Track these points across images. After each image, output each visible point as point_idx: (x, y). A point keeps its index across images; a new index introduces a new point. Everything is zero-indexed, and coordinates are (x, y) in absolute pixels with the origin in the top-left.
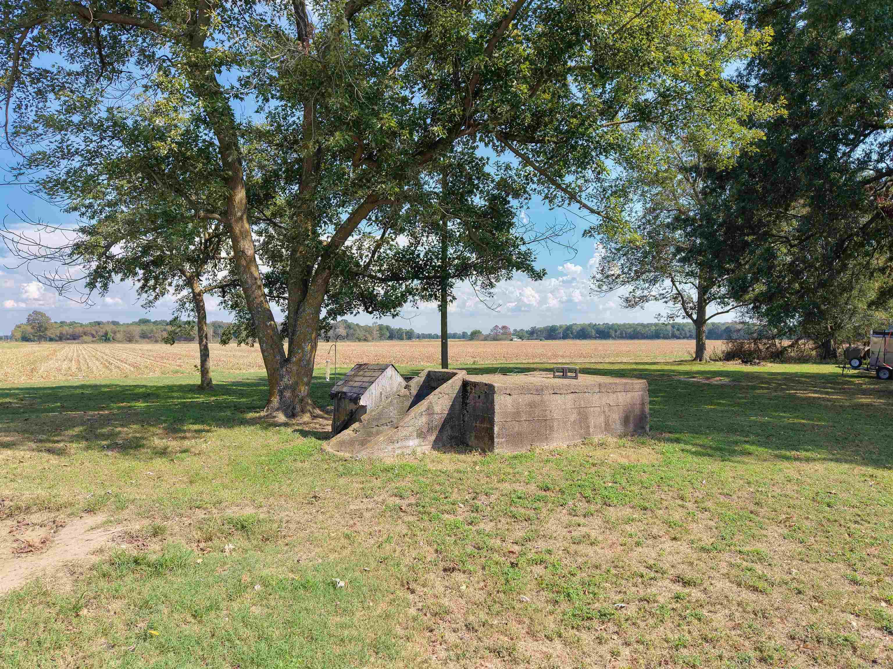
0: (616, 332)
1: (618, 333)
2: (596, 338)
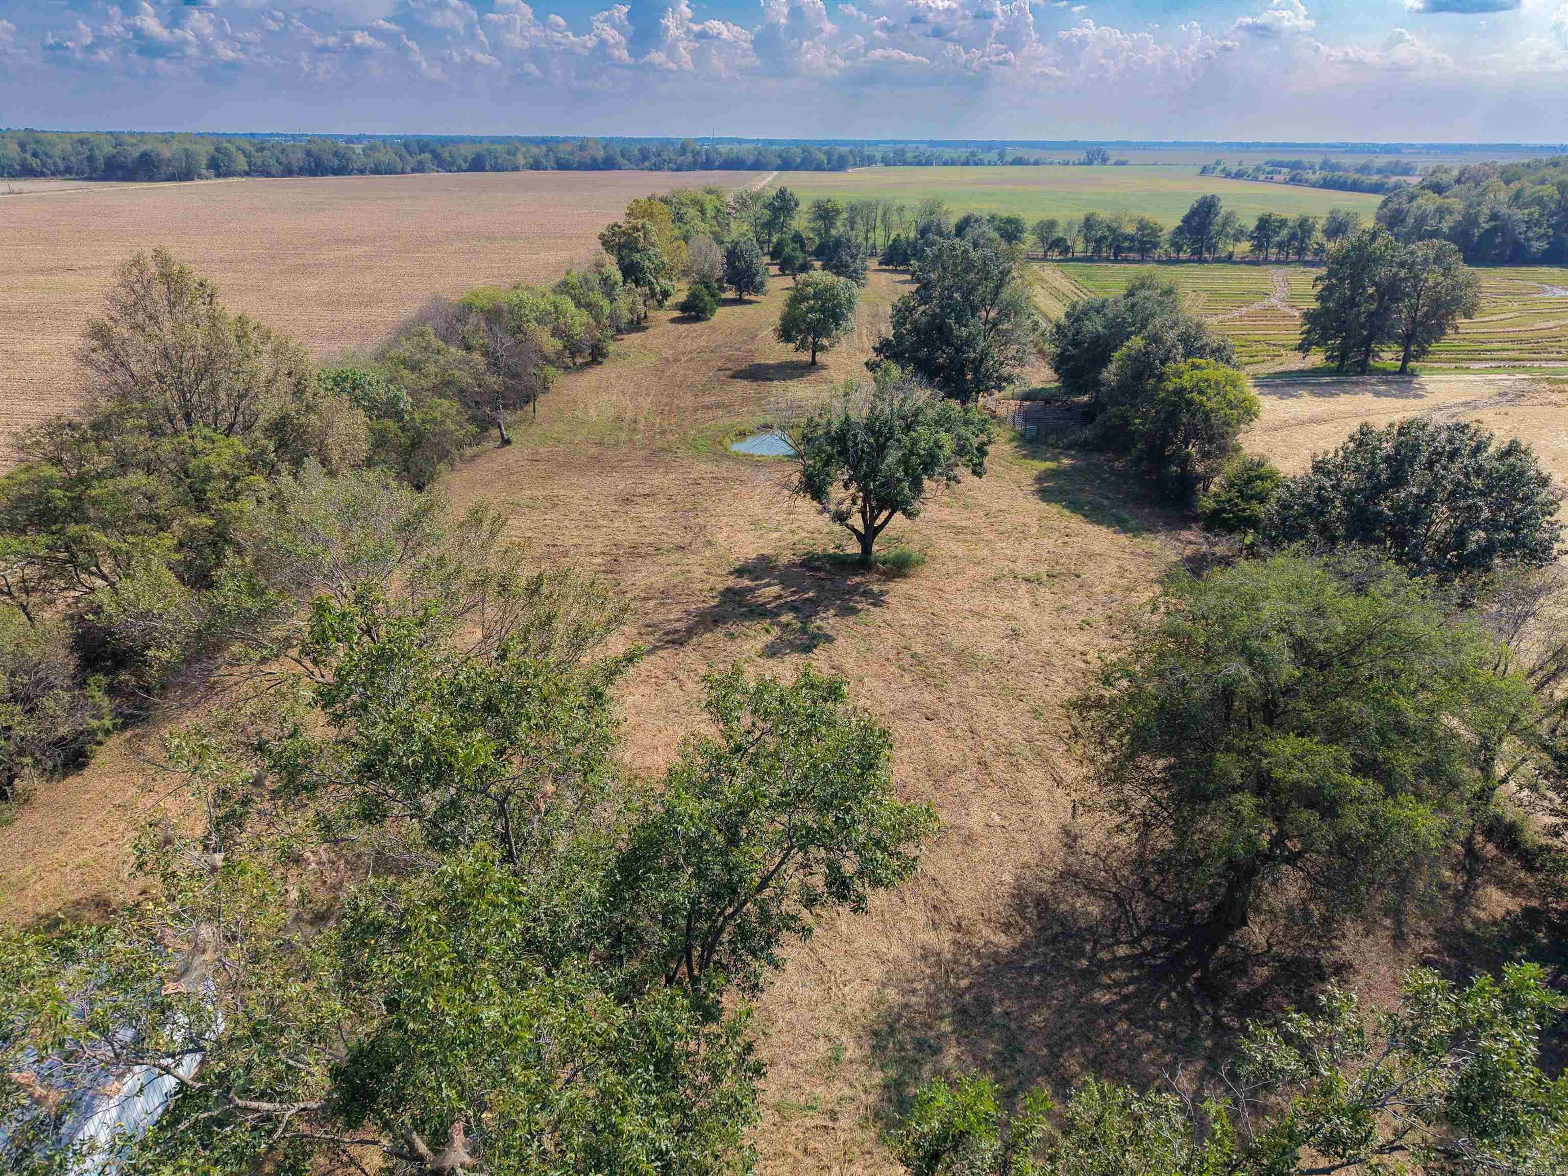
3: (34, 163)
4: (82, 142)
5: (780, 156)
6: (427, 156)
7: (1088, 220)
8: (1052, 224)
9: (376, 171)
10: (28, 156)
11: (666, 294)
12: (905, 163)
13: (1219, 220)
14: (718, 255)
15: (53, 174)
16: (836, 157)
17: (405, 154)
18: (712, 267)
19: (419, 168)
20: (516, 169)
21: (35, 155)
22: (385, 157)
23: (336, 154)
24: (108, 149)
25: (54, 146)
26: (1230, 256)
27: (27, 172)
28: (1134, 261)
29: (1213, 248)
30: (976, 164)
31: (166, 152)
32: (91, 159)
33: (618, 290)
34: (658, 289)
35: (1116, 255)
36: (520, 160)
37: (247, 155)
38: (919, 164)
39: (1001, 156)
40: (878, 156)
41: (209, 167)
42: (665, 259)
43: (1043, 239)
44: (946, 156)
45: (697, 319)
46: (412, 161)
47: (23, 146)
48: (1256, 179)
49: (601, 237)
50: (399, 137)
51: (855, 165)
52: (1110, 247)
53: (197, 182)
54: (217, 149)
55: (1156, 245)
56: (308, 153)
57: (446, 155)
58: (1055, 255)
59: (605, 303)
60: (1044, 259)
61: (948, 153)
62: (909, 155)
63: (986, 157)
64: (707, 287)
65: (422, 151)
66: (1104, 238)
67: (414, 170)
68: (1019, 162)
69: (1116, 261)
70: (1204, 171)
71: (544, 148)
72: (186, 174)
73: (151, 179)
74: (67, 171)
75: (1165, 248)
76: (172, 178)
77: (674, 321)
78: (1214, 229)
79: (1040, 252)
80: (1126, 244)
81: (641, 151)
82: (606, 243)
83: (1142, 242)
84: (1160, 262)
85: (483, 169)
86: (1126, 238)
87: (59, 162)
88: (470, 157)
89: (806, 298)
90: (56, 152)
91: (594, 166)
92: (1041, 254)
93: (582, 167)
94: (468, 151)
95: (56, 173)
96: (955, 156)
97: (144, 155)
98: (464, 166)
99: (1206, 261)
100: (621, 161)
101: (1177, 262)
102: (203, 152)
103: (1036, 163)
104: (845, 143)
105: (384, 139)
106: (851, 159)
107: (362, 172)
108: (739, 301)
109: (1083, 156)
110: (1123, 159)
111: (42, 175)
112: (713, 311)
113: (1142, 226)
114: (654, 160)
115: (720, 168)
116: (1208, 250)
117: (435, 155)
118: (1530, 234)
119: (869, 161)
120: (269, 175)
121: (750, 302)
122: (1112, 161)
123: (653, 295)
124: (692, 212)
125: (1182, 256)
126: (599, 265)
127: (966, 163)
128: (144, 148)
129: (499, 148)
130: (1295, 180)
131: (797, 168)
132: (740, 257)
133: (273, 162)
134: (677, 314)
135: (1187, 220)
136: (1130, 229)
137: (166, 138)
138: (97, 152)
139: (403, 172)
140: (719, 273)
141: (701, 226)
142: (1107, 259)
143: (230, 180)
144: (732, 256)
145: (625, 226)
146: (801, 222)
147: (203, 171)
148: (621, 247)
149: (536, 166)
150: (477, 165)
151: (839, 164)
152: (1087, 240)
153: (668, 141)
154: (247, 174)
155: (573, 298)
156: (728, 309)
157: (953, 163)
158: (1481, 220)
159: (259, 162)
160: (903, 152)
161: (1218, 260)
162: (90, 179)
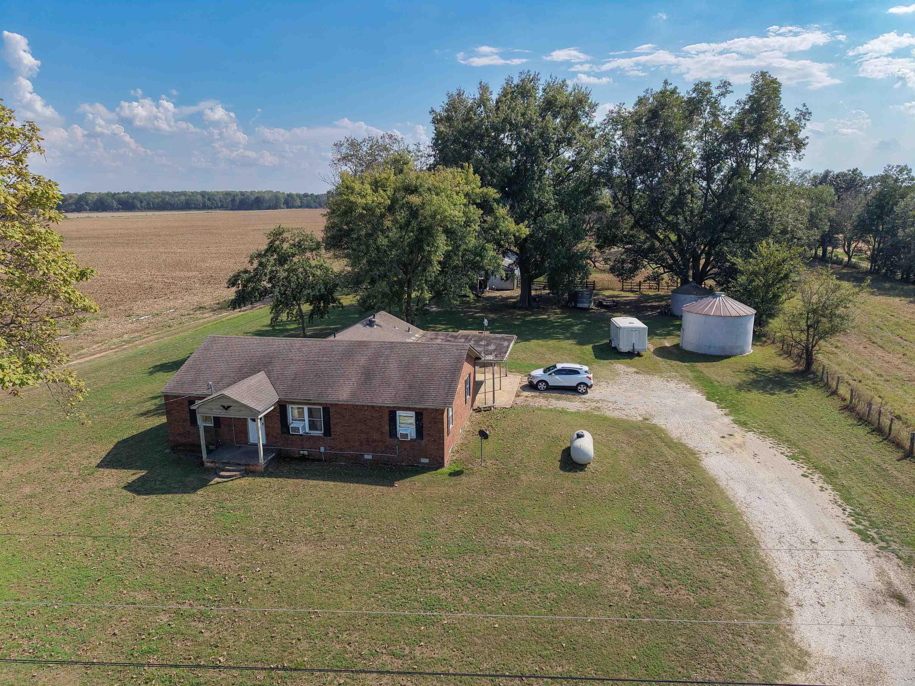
0: (141, 202)
1: (144, 203)
2: (118, 210)
3: (208, 203)
31: (267, 196)
32: (232, 201)
41: (284, 204)
53: (279, 210)
73: (259, 209)
74: (223, 207)
76: (269, 208)
87: (219, 203)
95: (217, 208)
97: (257, 198)
102: (283, 196)
111: (211, 208)
128: (257, 195)
133: (311, 202)
138: (236, 198)
143: (292, 210)
147: (282, 206)
154: (300, 207)
159: (306, 202)
162: (232, 209)
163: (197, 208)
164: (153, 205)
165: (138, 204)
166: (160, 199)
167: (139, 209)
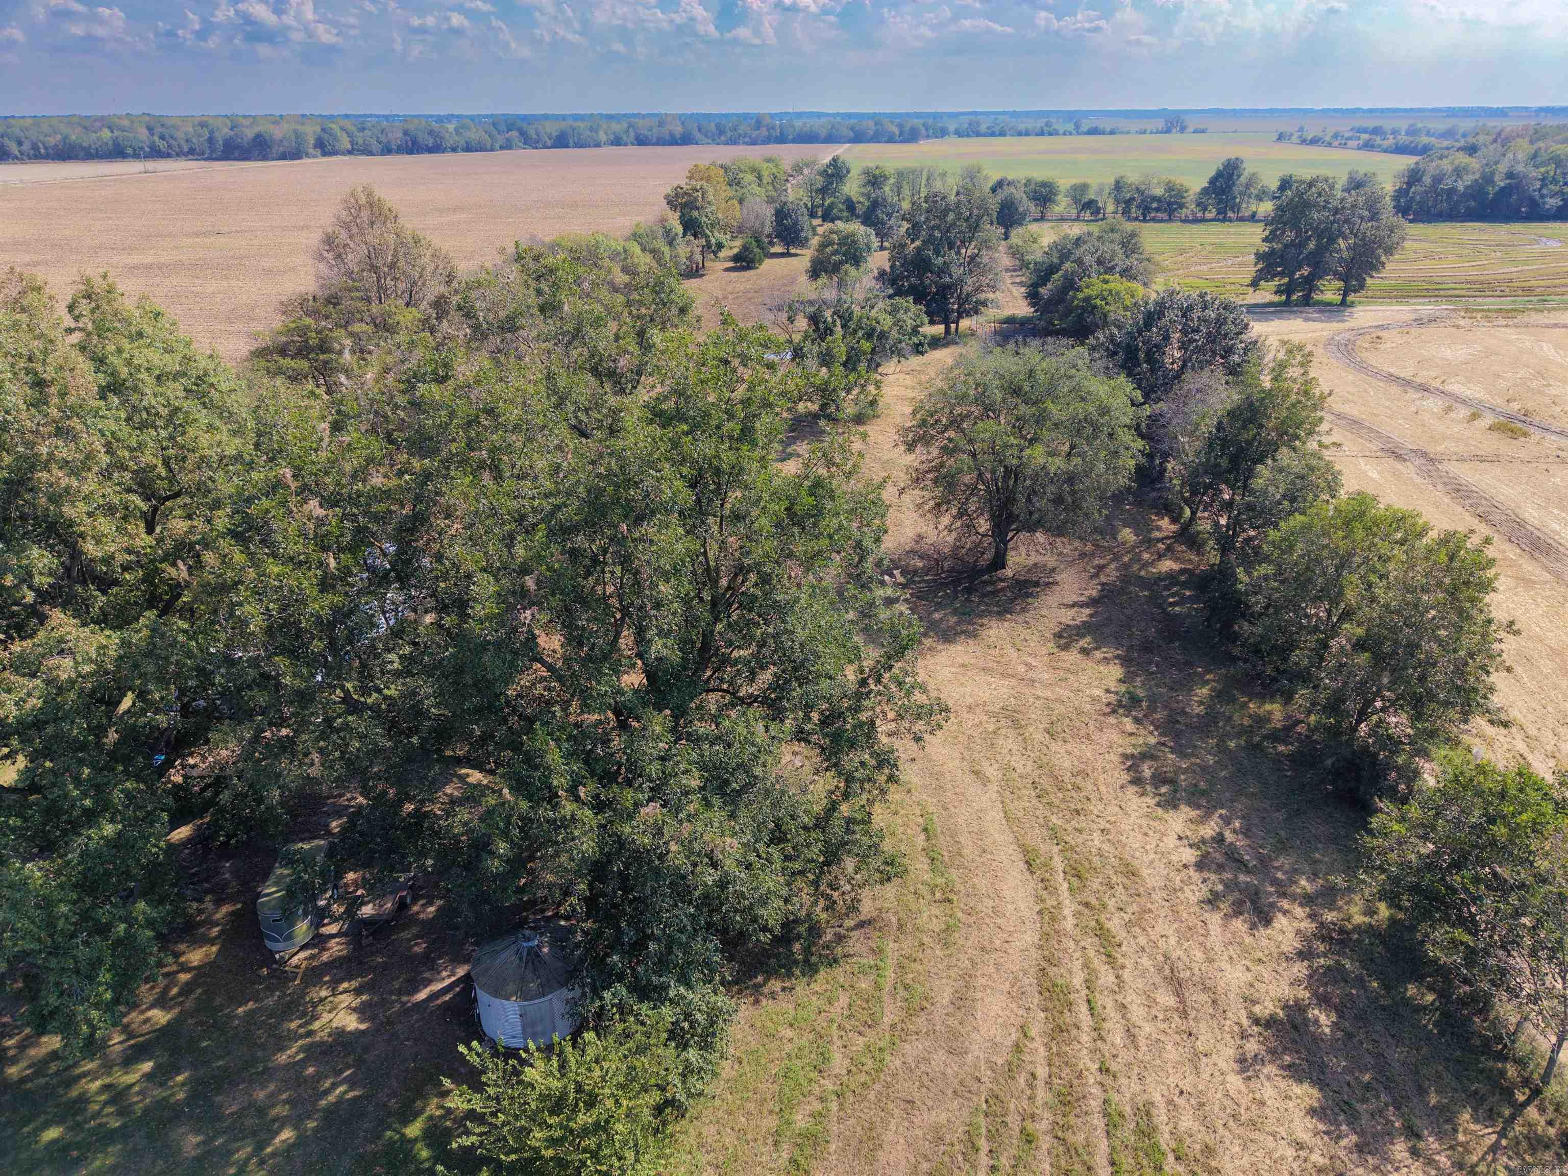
3: (162, 145)
4: (203, 125)
5: (852, 129)
6: (514, 134)
7: (1117, 182)
8: (1084, 187)
9: (468, 149)
10: (156, 138)
11: (720, 246)
12: (978, 134)
13: (1243, 180)
14: (768, 213)
15: (178, 155)
16: (907, 129)
17: (495, 133)
18: (763, 225)
19: (507, 146)
20: (598, 145)
21: (162, 138)
22: (474, 135)
23: (431, 133)
24: (226, 131)
25: (177, 128)
26: (1254, 215)
27: (156, 153)
28: (1162, 221)
29: (1236, 208)
30: (1050, 134)
31: (277, 132)
32: (211, 140)
33: (679, 240)
34: (713, 241)
35: (1145, 216)
36: (602, 137)
37: (350, 135)
38: (993, 135)
39: (1077, 126)
40: (952, 128)
41: (315, 147)
42: (720, 216)
43: (1076, 201)
44: (1022, 127)
45: (748, 268)
46: (501, 140)
47: (150, 129)
48: (1330, 145)
49: (666, 197)
50: (487, 116)
51: (928, 137)
52: (1138, 207)
53: (306, 161)
54: (323, 130)
55: (1181, 206)
56: (406, 133)
57: (532, 133)
58: (1087, 215)
59: (666, 250)
60: (1077, 219)
61: (1028, 124)
62: (983, 128)
63: (1061, 128)
64: (757, 241)
65: (509, 130)
66: (1132, 199)
67: (502, 148)
68: (1094, 131)
69: (1144, 220)
70: (1280, 137)
71: (625, 125)
72: (294, 154)
73: (265, 158)
74: (192, 153)
75: (1191, 208)
76: (283, 157)
77: (727, 270)
78: (1236, 190)
79: (1074, 212)
80: (1155, 205)
81: (718, 126)
82: (671, 203)
83: (1170, 204)
84: (1185, 221)
85: (567, 146)
86: (1154, 199)
87: (183, 143)
88: (555, 134)
89: (831, 243)
90: (179, 135)
91: (672, 141)
92: (1074, 216)
93: (661, 142)
94: (552, 129)
95: (180, 154)
96: (1030, 126)
97: (258, 135)
98: (549, 143)
99: (1230, 220)
100: (698, 136)
101: (1203, 220)
102: (311, 131)
103: (1112, 132)
104: (917, 115)
105: (472, 118)
106: (923, 131)
107: (454, 150)
108: (787, 255)
109: (1161, 124)
110: (1202, 127)
111: (168, 156)
112: (761, 261)
113: (1170, 188)
114: (729, 134)
115: (794, 141)
116: (1232, 209)
117: (522, 133)
118: (1545, 191)
119: (943, 133)
120: (371, 153)
121: (796, 255)
122: (1191, 129)
123: (709, 245)
124: (749, 177)
125: (1208, 215)
126: (663, 221)
127: (1041, 134)
128: (256, 130)
129: (580, 124)
130: (1368, 146)
131: (869, 141)
132: (787, 215)
133: (374, 141)
134: (731, 264)
135: (1212, 182)
136: (1158, 192)
137: (277, 120)
138: (217, 134)
139: (492, 150)
140: (768, 229)
141: (757, 190)
142: (1136, 219)
143: (335, 158)
144: (781, 214)
145: (686, 187)
146: (852, 188)
147: (311, 151)
148: (684, 206)
149: (617, 142)
150: (561, 142)
151: (911, 136)
152: (1117, 201)
153: (747, 116)
154: (350, 152)
155: (640, 244)
156: (775, 261)
157: (1027, 134)
158: (1497, 178)
159: (361, 141)
160: (978, 124)
161: (1242, 219)
162: (210, 159)
163: (137, 155)
164: (46, 148)
165: (14, 148)
166: (59, 137)
167: (16, 157)
